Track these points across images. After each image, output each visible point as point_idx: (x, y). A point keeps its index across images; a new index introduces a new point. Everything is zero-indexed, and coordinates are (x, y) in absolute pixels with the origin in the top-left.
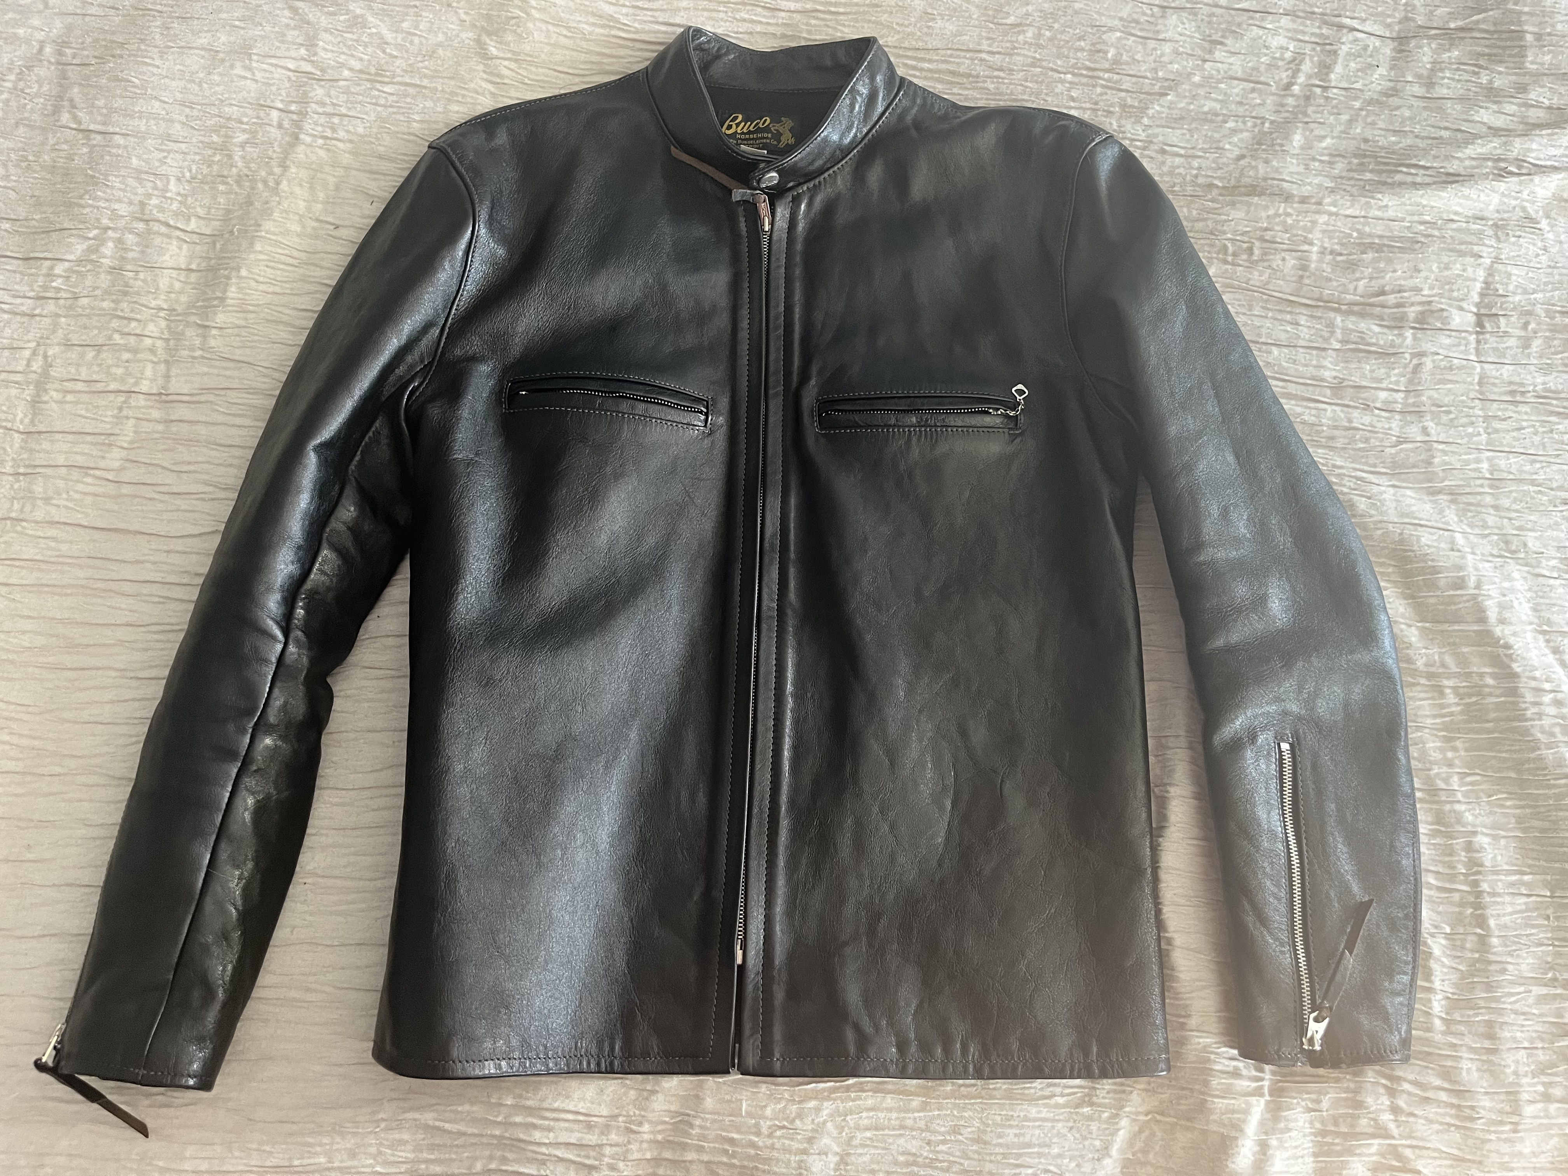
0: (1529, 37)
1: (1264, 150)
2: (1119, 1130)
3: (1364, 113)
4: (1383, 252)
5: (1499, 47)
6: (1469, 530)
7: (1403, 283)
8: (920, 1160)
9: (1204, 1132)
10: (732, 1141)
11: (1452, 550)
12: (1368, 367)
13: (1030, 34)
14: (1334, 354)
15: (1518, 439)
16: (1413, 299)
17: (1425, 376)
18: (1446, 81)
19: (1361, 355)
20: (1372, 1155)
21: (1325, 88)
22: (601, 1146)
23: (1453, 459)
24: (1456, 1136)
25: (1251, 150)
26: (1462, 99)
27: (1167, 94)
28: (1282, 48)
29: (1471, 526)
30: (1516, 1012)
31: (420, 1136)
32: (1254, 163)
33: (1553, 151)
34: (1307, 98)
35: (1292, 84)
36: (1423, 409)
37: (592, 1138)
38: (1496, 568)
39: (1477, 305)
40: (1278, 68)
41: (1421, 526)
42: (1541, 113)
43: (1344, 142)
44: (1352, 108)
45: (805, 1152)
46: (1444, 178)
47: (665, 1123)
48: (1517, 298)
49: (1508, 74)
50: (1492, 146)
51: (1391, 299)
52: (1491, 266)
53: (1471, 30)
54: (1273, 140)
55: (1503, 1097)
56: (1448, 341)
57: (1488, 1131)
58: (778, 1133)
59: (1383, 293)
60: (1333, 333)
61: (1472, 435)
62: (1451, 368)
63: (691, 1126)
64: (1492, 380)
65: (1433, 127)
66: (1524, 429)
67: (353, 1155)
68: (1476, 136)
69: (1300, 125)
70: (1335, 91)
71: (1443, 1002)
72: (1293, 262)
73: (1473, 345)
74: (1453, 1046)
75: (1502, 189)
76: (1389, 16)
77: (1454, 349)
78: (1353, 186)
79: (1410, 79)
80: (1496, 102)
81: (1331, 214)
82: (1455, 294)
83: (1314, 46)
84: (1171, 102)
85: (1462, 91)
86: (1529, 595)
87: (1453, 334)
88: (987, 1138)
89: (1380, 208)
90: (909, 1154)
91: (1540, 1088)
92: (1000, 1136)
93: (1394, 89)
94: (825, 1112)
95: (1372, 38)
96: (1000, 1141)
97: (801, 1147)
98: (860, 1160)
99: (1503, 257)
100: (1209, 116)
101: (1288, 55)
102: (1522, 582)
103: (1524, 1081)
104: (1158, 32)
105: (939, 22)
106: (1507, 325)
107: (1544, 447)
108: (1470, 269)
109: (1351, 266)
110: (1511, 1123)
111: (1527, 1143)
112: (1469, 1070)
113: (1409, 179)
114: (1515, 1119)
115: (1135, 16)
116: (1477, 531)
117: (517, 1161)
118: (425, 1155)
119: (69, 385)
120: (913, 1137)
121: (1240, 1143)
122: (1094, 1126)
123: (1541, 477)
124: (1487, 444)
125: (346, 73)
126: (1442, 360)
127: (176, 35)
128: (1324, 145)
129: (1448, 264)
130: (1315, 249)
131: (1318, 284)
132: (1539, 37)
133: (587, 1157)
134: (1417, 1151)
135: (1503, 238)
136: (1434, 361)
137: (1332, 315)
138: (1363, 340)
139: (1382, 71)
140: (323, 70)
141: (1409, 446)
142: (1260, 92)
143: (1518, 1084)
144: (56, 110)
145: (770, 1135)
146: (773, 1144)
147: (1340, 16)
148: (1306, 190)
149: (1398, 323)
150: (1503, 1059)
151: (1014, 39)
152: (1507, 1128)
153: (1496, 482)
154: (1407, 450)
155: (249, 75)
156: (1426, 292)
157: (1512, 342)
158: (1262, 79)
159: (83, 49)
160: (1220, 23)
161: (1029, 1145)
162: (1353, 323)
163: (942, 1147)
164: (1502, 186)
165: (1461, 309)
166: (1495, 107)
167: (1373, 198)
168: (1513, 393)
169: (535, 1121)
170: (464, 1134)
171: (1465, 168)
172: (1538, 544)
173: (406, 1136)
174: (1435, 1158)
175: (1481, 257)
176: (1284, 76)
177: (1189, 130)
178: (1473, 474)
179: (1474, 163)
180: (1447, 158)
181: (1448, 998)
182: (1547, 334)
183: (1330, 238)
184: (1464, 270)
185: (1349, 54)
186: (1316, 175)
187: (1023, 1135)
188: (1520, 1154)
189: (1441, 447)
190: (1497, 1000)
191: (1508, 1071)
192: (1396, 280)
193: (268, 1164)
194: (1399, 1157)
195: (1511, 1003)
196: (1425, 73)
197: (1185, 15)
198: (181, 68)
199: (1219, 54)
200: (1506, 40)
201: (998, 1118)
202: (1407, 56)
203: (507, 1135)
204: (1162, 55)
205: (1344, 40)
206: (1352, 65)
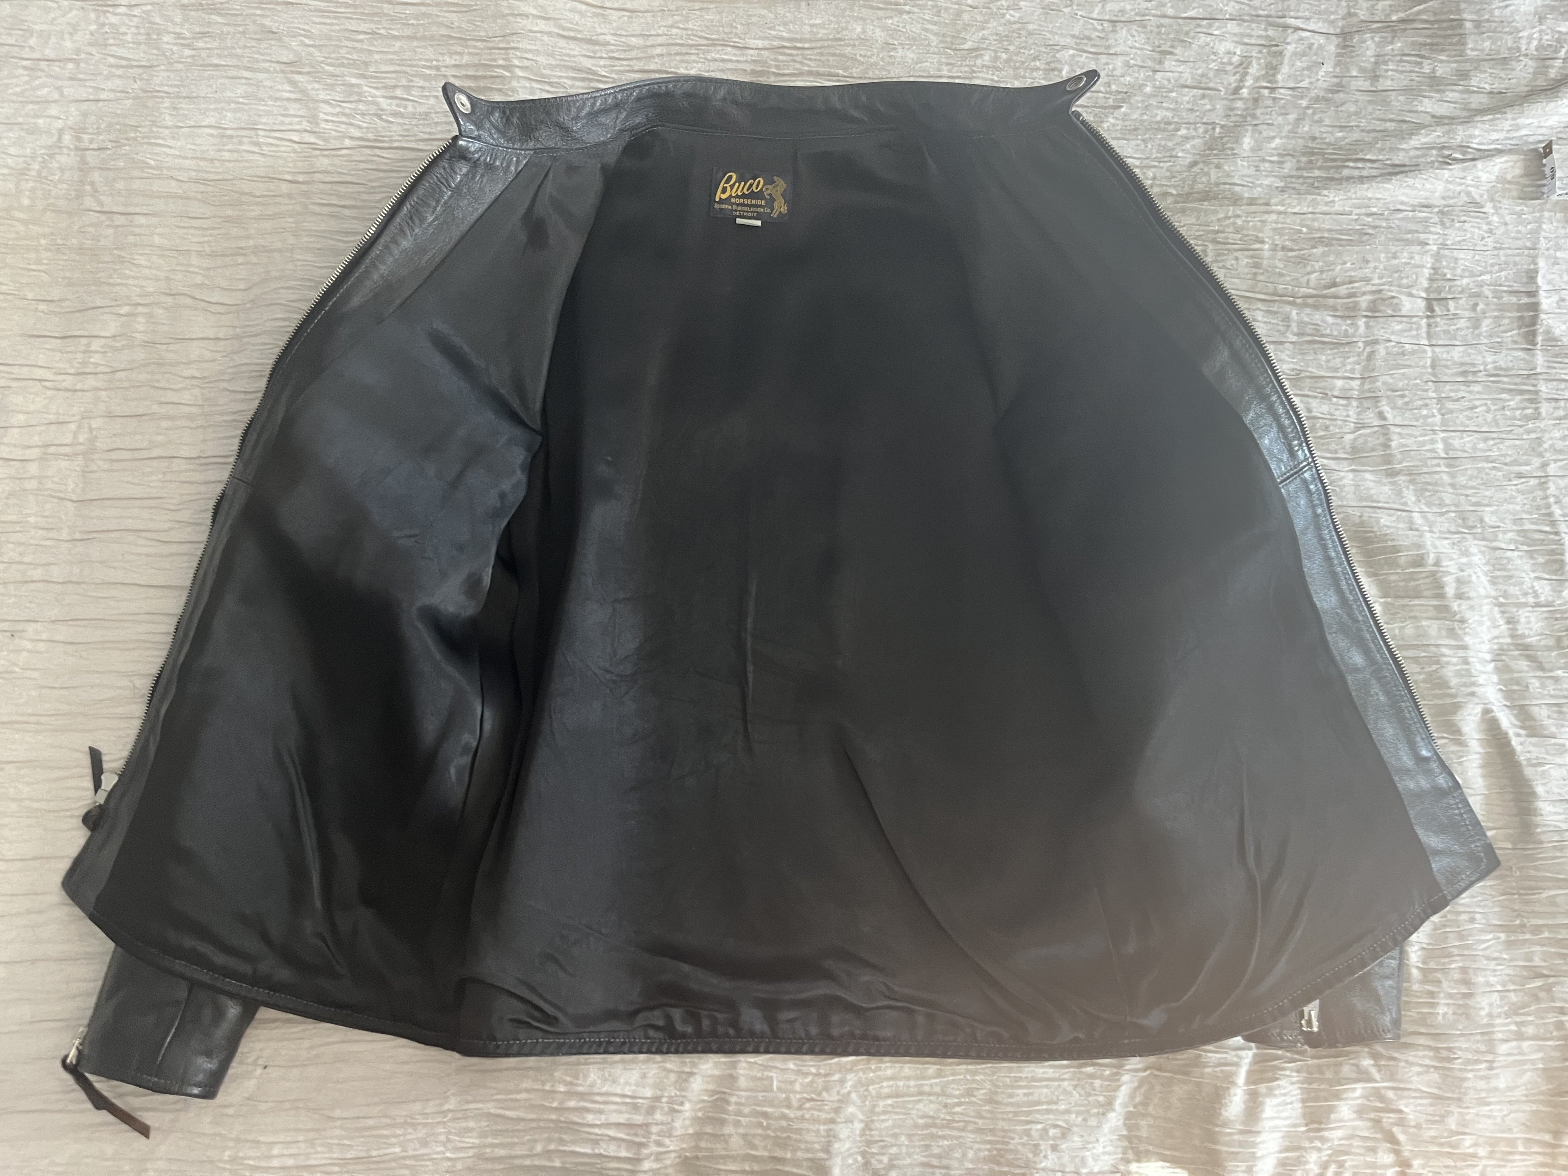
0: (1468, 25)
1: (1216, 155)
2: (1120, 1086)
3: (1310, 111)
4: (1332, 245)
5: (1440, 36)
6: (1426, 509)
7: (1353, 274)
8: (938, 1121)
9: (1199, 1085)
10: (765, 1115)
11: (1411, 529)
12: (1324, 358)
13: (987, 58)
14: (1290, 346)
15: (1470, 418)
16: (1364, 289)
17: (1379, 363)
18: (1390, 73)
19: (1316, 346)
20: (1357, 1098)
21: (1272, 89)
22: (647, 1125)
23: (1409, 441)
24: (1435, 1076)
25: (1204, 156)
26: (1406, 90)
27: (1121, 107)
28: (1229, 53)
29: (1429, 504)
30: (1488, 958)
31: (484, 1124)
32: (1206, 170)
33: (1495, 136)
34: (1256, 100)
35: (1241, 88)
36: (1379, 394)
37: (639, 1119)
38: (1454, 544)
39: (1427, 290)
40: (1226, 72)
41: (1380, 508)
42: (1484, 99)
43: (1293, 141)
44: (1297, 106)
45: (832, 1121)
46: (1390, 170)
47: (704, 1101)
48: (1465, 281)
49: (1448, 62)
50: (1435, 136)
51: (1343, 290)
52: (1438, 253)
53: (1413, 21)
54: (1223, 144)
55: (1479, 1037)
56: (1398, 327)
57: (1466, 1070)
58: (808, 1105)
59: (1334, 285)
60: (1288, 326)
61: (1426, 417)
62: (1403, 354)
63: (728, 1102)
64: (1444, 363)
65: (1378, 119)
66: (1476, 407)
67: (424, 1143)
68: (1421, 126)
69: (1250, 128)
70: (1282, 91)
71: (1419, 953)
72: (1246, 260)
73: (1424, 329)
74: (1432, 994)
75: (1446, 176)
76: (1332, 13)
77: (1406, 334)
78: (1302, 184)
79: (1354, 74)
80: (1438, 91)
81: (1279, 213)
82: (1405, 281)
83: (1260, 48)
84: (1125, 114)
85: (1405, 83)
86: (1486, 568)
87: (1405, 319)
88: (999, 1098)
89: (1327, 204)
90: (928, 1117)
91: (1513, 1028)
92: (1011, 1096)
93: (1339, 85)
94: (849, 1084)
95: (1317, 36)
96: (1011, 1100)
97: (829, 1116)
98: (884, 1125)
99: (1449, 242)
100: (1162, 126)
101: (1236, 59)
102: (1479, 556)
103: (1498, 1021)
104: (1109, 47)
105: (900, 51)
106: (1456, 308)
107: (1497, 424)
108: (1417, 257)
109: (1303, 260)
110: (1486, 1061)
111: (1502, 1079)
112: (1445, 1014)
113: (1356, 173)
114: (1489, 1057)
115: (1087, 33)
116: (1435, 509)
117: (574, 1142)
118: (490, 1140)
119: (114, 455)
120: (931, 1102)
121: (1232, 1091)
122: (1097, 1083)
123: (1495, 453)
124: (1442, 424)
125: (348, 142)
126: (1394, 347)
127: (185, 115)
128: (1273, 145)
129: (1395, 253)
130: (1267, 246)
131: (1272, 280)
132: (1478, 24)
133: (636, 1135)
134: (1399, 1092)
135: (1448, 225)
136: (1387, 348)
137: (1288, 308)
138: (1317, 331)
139: (1328, 67)
140: (325, 140)
141: (1368, 431)
142: (1211, 98)
143: (1492, 1025)
144: (79, 196)
145: (800, 1108)
146: (803, 1116)
147: (1284, 17)
148: (1257, 192)
149: (1350, 313)
150: (1478, 1003)
151: (972, 63)
152: (1483, 1066)
153: (1451, 461)
154: (1366, 435)
155: (256, 149)
156: (1376, 281)
157: (1462, 323)
158: (1211, 85)
159: (99, 134)
160: (1169, 34)
161: (1039, 1103)
162: (1308, 315)
163: (958, 1109)
164: (1446, 174)
165: (1411, 295)
166: (1437, 96)
167: (1319, 194)
168: (1464, 373)
169: (586, 1105)
170: (523, 1120)
171: (1411, 158)
172: (1494, 518)
173: (472, 1124)
174: (1416, 1098)
175: (1428, 244)
176: (1233, 80)
177: (1143, 140)
178: (1428, 455)
179: (1418, 153)
180: (1392, 149)
181: (1423, 948)
182: (1496, 314)
183: (1281, 235)
184: (1411, 258)
185: (1295, 54)
186: (1267, 176)
187: (1031, 1094)
188: (1496, 1089)
189: (1398, 430)
190: (1468, 947)
191: (1483, 1013)
192: (1346, 271)
193: (349, 1156)
194: (1382, 1098)
195: (1482, 950)
196: (1369, 66)
197: (1135, 27)
198: (193, 147)
199: (1169, 63)
200: (1446, 29)
201: (1008, 1080)
202: (1352, 51)
203: (562, 1119)
204: (1114, 70)
205: (1289, 40)
206: (1298, 64)
